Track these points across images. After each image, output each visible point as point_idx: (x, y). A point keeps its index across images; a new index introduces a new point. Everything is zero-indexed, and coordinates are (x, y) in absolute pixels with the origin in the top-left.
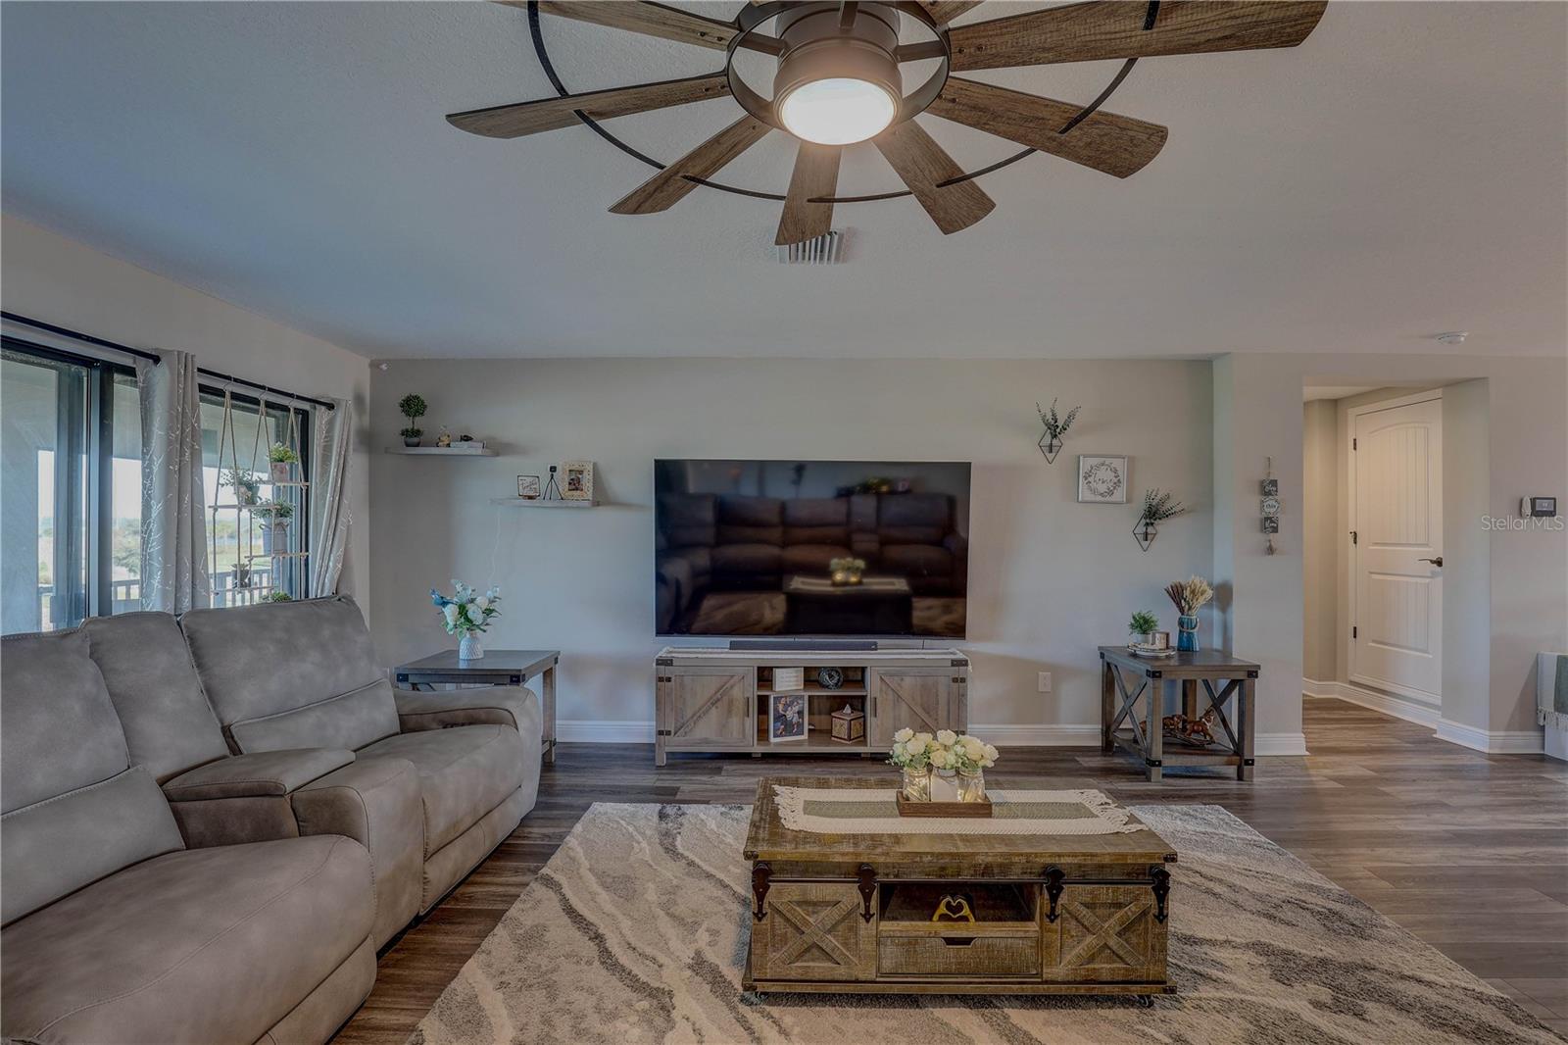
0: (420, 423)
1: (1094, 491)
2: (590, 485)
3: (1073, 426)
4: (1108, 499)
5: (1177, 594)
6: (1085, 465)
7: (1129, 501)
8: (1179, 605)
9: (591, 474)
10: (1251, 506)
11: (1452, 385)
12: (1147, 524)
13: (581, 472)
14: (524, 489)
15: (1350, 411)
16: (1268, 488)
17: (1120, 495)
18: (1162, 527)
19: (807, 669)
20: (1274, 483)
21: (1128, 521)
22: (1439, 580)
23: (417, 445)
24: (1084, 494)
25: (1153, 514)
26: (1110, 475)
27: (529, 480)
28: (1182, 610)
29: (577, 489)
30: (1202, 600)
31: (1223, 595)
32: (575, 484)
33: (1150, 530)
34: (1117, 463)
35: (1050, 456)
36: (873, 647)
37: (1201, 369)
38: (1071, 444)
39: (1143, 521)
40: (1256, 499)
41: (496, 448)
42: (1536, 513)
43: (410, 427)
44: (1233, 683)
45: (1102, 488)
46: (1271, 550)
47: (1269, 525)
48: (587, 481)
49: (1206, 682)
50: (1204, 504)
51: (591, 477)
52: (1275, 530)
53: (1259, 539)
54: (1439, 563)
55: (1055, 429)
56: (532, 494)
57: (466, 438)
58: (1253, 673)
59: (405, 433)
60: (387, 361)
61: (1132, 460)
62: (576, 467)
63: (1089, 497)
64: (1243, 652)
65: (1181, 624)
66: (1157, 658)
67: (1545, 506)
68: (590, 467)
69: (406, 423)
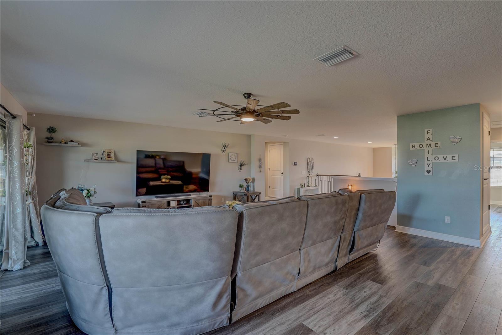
0: (53, 135)
1: (231, 160)
2: (114, 156)
3: (228, 147)
4: (234, 162)
5: (246, 180)
6: (230, 155)
7: (237, 162)
8: (247, 182)
9: (114, 153)
10: (257, 163)
11: (284, 143)
12: (240, 167)
13: (110, 153)
14: (94, 157)
15: (268, 145)
16: (260, 160)
17: (236, 161)
18: (243, 167)
19: (177, 201)
20: (261, 159)
21: (237, 166)
22: (282, 176)
23: (52, 142)
24: (230, 161)
25: (241, 165)
26: (234, 157)
27: (96, 154)
28: (247, 184)
29: (110, 157)
30: (251, 181)
31: (254, 180)
32: (109, 156)
33: (241, 168)
34: (235, 154)
35: (224, 153)
36: (191, 195)
37: (249, 137)
38: (228, 150)
39: (240, 166)
40: (258, 162)
41: (83, 144)
42: (295, 165)
43: (50, 137)
44: (257, 195)
45: (233, 159)
46: (260, 172)
47: (260, 167)
48: (112, 155)
49: (251, 196)
50: (249, 163)
51: (113, 154)
52: (261, 168)
53: (258, 169)
54: (282, 173)
55: (225, 147)
56: (97, 159)
57: (72, 141)
58: (260, 193)
59: (47, 138)
60: (34, 113)
61: (238, 154)
62: (109, 151)
63: (231, 161)
64: (257, 190)
65: (247, 186)
66: (244, 192)
67: (296, 164)
68: (113, 151)
69: (48, 135)
